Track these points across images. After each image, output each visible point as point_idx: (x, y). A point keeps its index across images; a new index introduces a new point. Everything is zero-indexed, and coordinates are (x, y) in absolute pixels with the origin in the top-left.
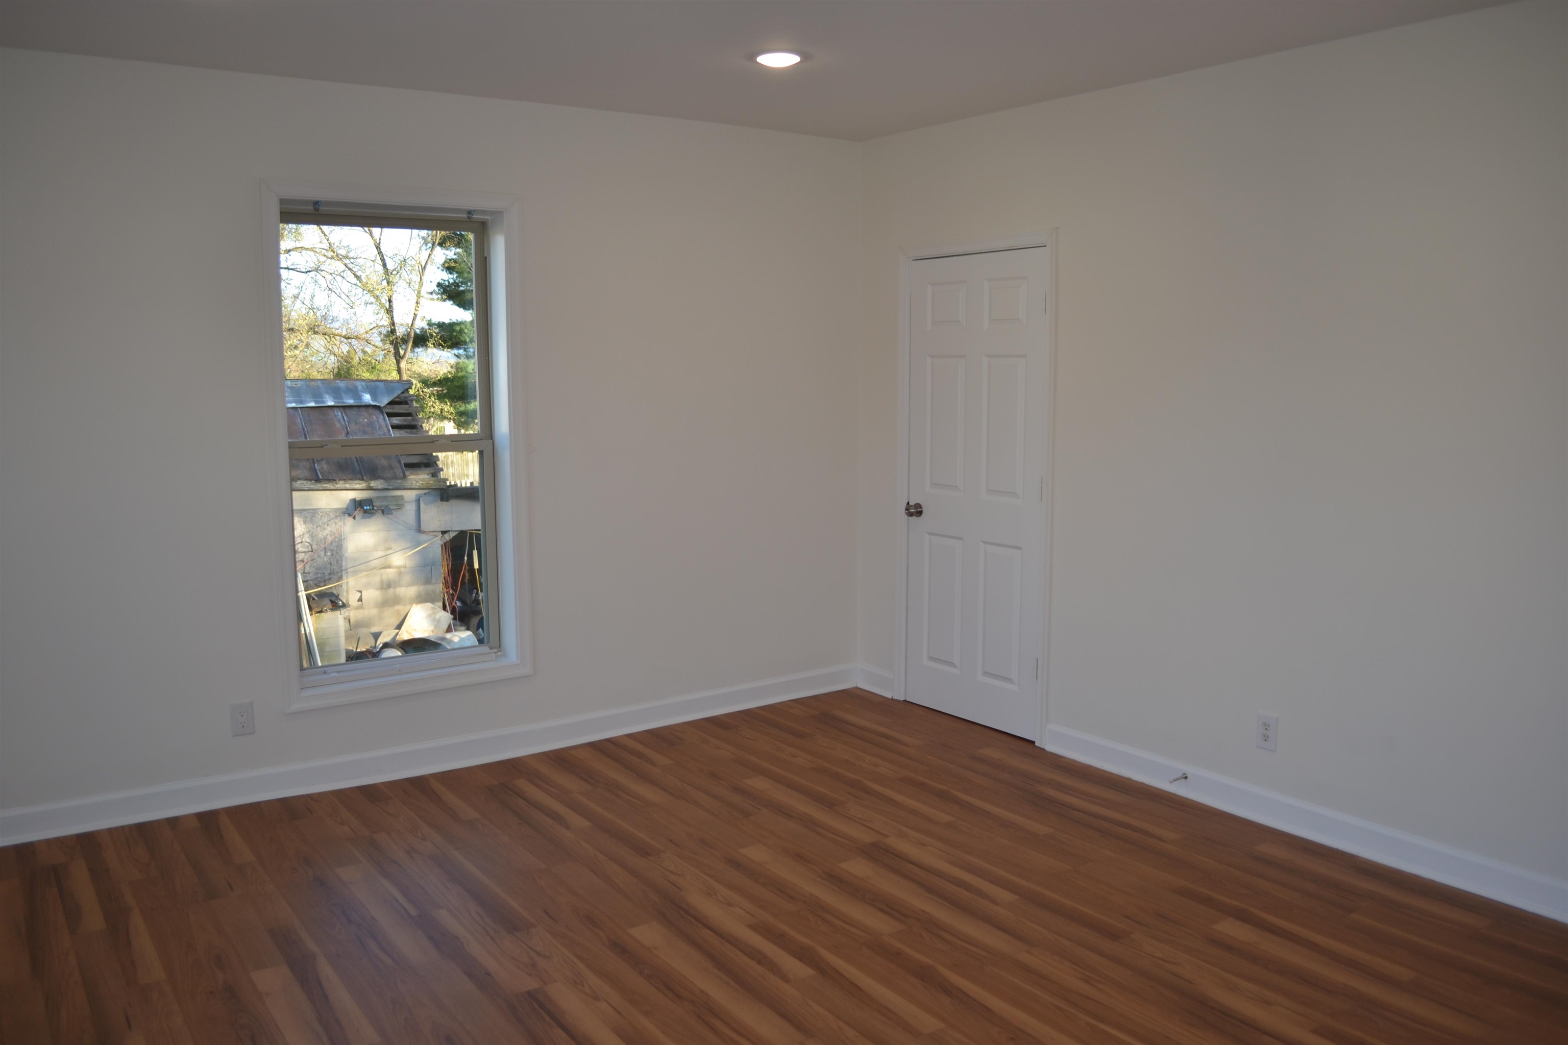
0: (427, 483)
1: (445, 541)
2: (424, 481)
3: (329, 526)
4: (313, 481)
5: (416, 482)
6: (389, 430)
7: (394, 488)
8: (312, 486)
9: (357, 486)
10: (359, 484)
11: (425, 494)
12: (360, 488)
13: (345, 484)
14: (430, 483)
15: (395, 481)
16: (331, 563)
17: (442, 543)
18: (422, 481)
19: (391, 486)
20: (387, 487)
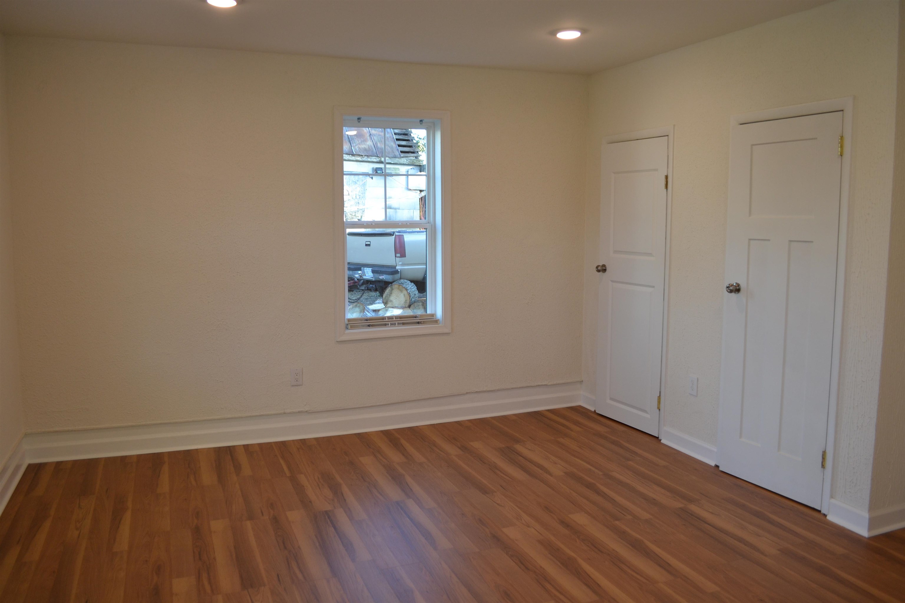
0: (413, 162)
1: (422, 196)
2: (411, 160)
3: (358, 182)
4: (351, 155)
5: (407, 160)
6: (393, 135)
7: (394, 163)
8: (350, 158)
9: (375, 160)
10: (376, 159)
11: (411, 169)
12: (376, 161)
13: (368, 158)
14: (414, 162)
15: (395, 159)
16: (359, 203)
17: (420, 197)
18: (410, 160)
19: (392, 161)
20: (390, 162)
